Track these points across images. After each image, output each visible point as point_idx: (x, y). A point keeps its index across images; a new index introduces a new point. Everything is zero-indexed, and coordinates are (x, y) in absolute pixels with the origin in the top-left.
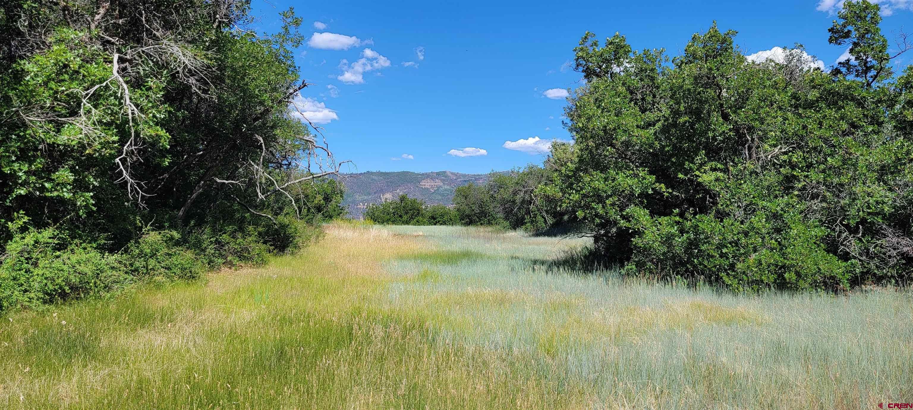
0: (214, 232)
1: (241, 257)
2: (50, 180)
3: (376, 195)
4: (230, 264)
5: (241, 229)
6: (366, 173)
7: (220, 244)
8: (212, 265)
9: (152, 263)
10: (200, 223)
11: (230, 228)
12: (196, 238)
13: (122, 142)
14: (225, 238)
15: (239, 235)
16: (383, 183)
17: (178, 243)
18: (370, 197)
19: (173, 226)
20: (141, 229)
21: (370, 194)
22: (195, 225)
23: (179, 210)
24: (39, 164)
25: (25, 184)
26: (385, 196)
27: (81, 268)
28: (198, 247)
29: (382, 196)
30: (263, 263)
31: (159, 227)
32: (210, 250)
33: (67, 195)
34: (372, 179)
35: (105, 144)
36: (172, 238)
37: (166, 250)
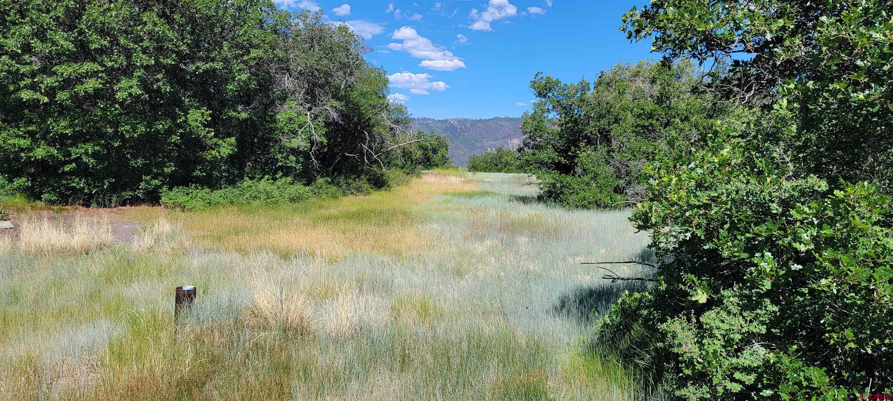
0: (346, 178)
1: (358, 191)
2: (288, 160)
3: (504, 140)
4: (352, 193)
5: (359, 177)
6: (495, 119)
7: (348, 184)
8: (344, 194)
9: (321, 191)
10: (339, 174)
11: (353, 177)
12: (338, 181)
13: (312, 146)
14: (350, 181)
15: (357, 180)
16: (511, 129)
17: (330, 183)
18: (497, 143)
19: (327, 175)
20: (316, 177)
21: (497, 140)
22: (337, 175)
23: (330, 167)
24: (285, 155)
25: (281, 161)
26: (513, 142)
27: (299, 191)
28: (338, 185)
29: (509, 142)
30: (368, 193)
31: (322, 176)
32: (344, 187)
33: (294, 165)
34: (500, 125)
35: (305, 147)
36: (327, 181)
37: (325, 186)
